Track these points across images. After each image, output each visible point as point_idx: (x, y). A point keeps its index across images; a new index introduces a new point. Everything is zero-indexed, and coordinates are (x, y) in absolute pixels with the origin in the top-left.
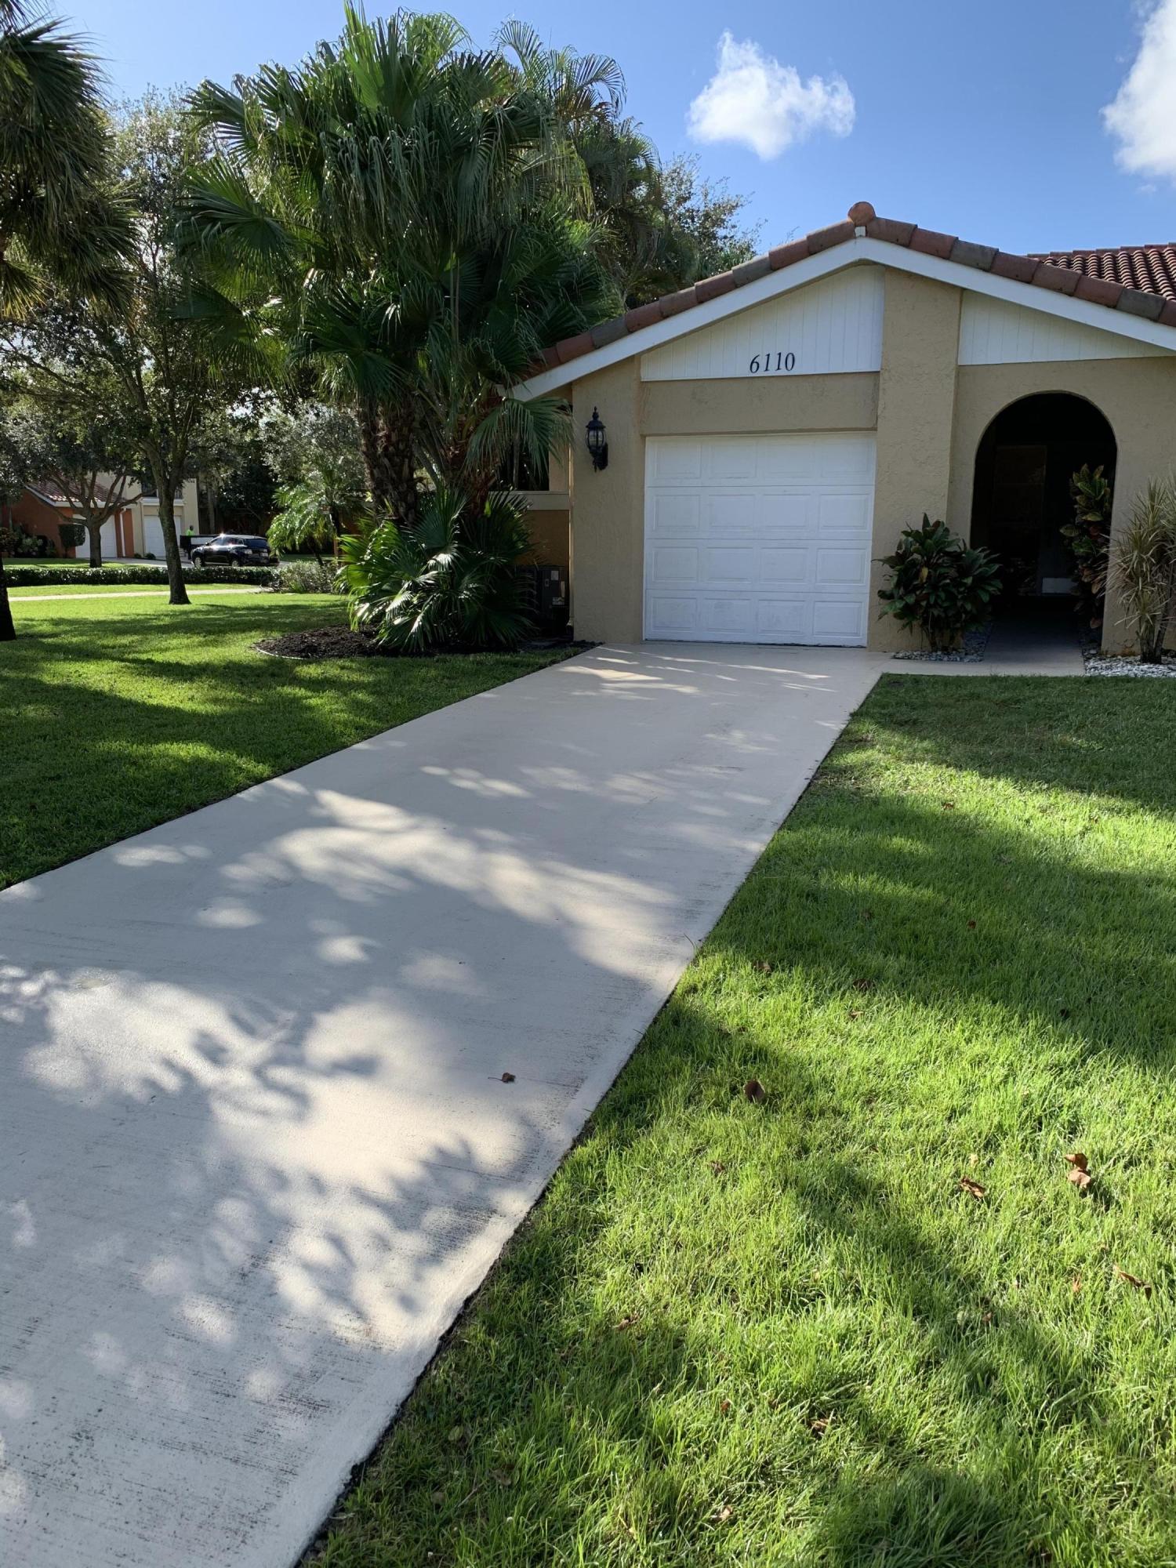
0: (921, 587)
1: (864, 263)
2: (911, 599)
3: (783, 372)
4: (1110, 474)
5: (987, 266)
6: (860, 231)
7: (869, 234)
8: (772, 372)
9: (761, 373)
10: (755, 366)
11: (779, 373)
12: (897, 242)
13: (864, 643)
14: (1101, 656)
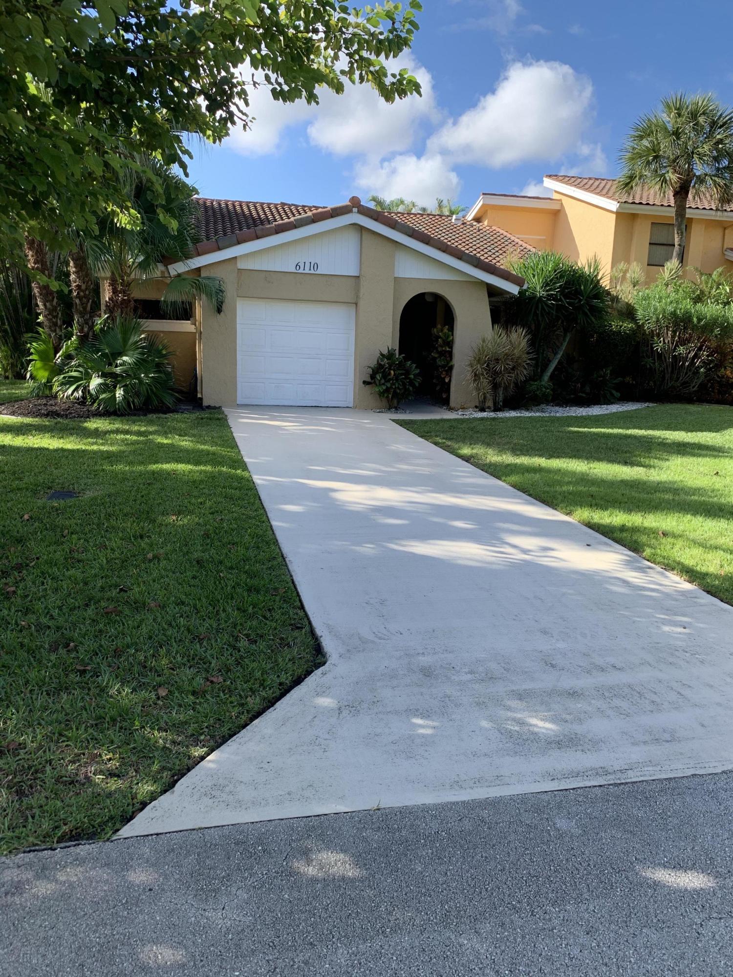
0: (392, 379)
1: (355, 225)
2: (389, 385)
3: (312, 272)
4: (451, 329)
5: (410, 234)
6: (355, 210)
7: (359, 212)
8: (307, 271)
9: (301, 271)
10: (298, 267)
11: (310, 272)
12: (371, 217)
13: (351, 405)
14: (451, 409)
